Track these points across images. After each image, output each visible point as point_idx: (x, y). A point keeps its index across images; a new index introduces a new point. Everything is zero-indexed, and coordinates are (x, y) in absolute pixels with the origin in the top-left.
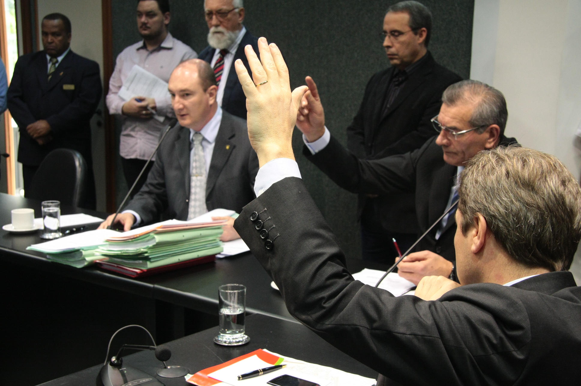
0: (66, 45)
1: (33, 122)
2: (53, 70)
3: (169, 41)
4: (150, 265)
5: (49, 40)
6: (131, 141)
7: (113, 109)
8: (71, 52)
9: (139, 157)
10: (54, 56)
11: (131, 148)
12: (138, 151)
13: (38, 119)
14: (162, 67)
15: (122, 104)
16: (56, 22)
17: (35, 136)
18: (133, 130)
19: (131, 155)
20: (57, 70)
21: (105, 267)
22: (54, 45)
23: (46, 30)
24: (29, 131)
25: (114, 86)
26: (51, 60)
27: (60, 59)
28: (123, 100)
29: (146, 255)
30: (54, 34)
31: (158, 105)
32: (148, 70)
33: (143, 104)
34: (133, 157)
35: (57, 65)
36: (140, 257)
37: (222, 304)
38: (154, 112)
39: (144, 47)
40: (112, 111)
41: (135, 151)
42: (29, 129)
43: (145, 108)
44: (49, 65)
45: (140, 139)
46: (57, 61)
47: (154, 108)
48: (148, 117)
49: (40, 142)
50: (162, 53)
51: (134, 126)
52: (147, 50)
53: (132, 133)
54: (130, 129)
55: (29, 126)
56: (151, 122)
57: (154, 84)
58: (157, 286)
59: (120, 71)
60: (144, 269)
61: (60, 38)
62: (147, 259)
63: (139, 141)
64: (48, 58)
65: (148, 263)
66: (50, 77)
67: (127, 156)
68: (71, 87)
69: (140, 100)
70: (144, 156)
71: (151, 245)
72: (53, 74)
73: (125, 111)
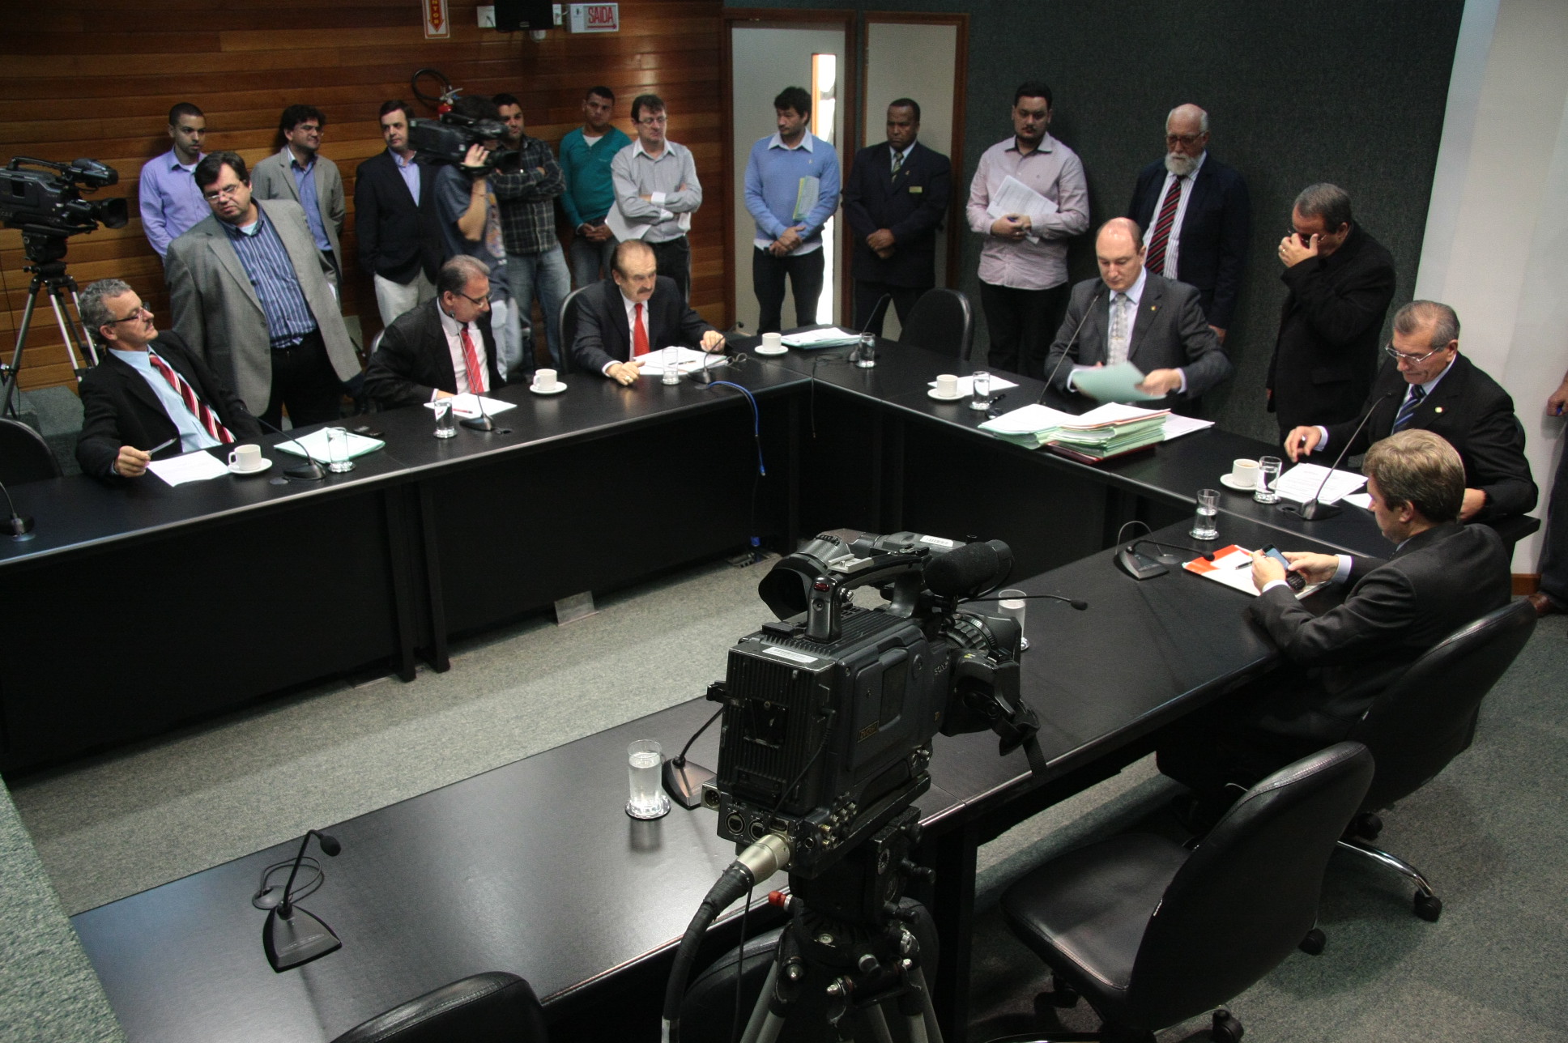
0: (912, 137)
1: (873, 231)
2: (897, 168)
3: (1048, 143)
4: (1106, 454)
5: (896, 131)
6: (996, 264)
7: (978, 226)
8: (918, 145)
9: (1006, 285)
10: (899, 150)
11: (997, 272)
12: (1006, 277)
13: (880, 226)
14: (1038, 177)
15: (991, 222)
16: (904, 109)
17: (876, 248)
18: (1000, 251)
19: (995, 281)
20: (903, 168)
21: (1055, 450)
22: (900, 136)
23: (894, 120)
24: (870, 242)
25: (976, 195)
26: (895, 156)
27: (906, 153)
28: (992, 217)
29: (1105, 446)
30: (901, 125)
31: (1034, 225)
32: (1021, 180)
33: (1017, 224)
34: (998, 283)
35: (902, 162)
36: (1100, 447)
37: (1198, 505)
38: (1028, 233)
39: (1016, 149)
40: (976, 229)
41: (1002, 277)
42: (870, 240)
43: (1019, 229)
44: (893, 162)
45: (1009, 263)
46: (903, 157)
47: (1029, 228)
48: (1020, 238)
49: (882, 255)
50: (1039, 158)
51: (1002, 247)
52: (1020, 153)
53: (998, 255)
54: (996, 249)
55: (870, 236)
56: (1024, 244)
57: (1028, 197)
58: (1113, 474)
59: (985, 178)
60: (1101, 457)
61: (907, 128)
62: (1105, 449)
63: (1007, 265)
64: (893, 152)
65: (1105, 452)
66: (894, 177)
67: (990, 280)
68: (919, 190)
69: (1013, 219)
70: (1012, 283)
71: (1109, 438)
72: (898, 173)
73: (994, 231)
